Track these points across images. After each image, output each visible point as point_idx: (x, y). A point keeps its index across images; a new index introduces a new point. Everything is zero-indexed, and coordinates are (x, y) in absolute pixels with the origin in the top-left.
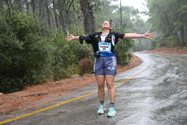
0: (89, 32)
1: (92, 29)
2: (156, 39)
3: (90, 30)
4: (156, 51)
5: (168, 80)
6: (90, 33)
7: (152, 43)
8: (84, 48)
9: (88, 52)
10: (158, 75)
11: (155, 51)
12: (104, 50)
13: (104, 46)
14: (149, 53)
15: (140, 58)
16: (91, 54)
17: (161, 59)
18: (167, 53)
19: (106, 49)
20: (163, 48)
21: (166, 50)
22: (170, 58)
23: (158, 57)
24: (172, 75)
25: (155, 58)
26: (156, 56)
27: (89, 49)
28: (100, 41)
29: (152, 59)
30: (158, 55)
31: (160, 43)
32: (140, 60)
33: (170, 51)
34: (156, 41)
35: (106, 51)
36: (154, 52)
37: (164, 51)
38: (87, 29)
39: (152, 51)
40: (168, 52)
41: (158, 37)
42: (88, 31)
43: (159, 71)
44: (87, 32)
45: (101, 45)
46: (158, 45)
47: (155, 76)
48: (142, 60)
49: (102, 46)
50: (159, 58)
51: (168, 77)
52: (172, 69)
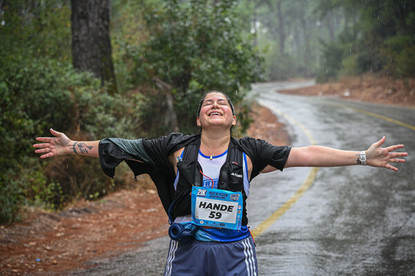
0: (87, 23)
1: (101, 11)
2: (343, 39)
3: (94, 15)
4: (342, 89)
5: (399, 249)
6: (91, 25)
7: (327, 55)
8: (68, 93)
9: (84, 107)
10: (359, 220)
11: (336, 86)
12: (214, 220)
13: (214, 202)
14: (316, 94)
15: (281, 121)
16: (94, 114)
17: (365, 132)
18: (382, 98)
19: (225, 215)
20: (369, 77)
21: (381, 84)
22: (397, 126)
23: (350, 117)
24: (409, 224)
25: (341, 122)
26: (341, 115)
27: (90, 96)
28: (197, 178)
29: (327, 126)
30: (350, 111)
31: (356, 56)
32: (282, 127)
33: (394, 91)
34: (341, 47)
35: (222, 224)
36: (334, 92)
37: (372, 90)
38: (80, 10)
39: (326, 87)
40: (388, 95)
41: (352, 32)
42: (85, 17)
43: (361, 192)
44: (82, 21)
45: (204, 200)
46: (349, 62)
47: (346, 224)
48: (291, 133)
49: (208, 201)
50: (355, 124)
51: (396, 230)
52: (405, 183)
